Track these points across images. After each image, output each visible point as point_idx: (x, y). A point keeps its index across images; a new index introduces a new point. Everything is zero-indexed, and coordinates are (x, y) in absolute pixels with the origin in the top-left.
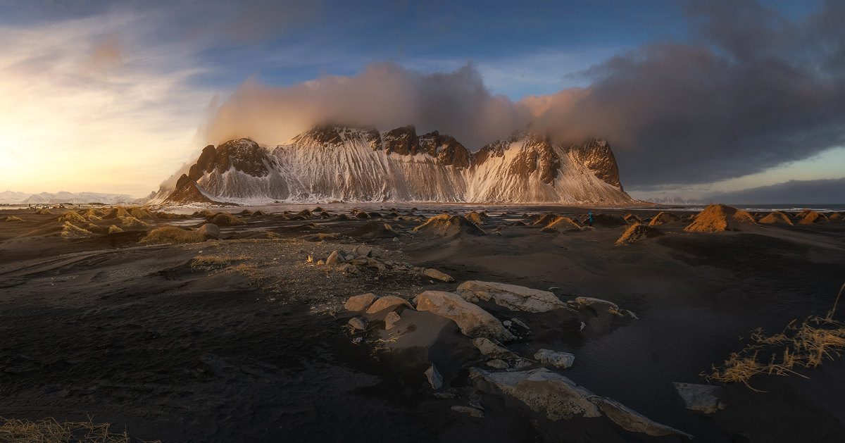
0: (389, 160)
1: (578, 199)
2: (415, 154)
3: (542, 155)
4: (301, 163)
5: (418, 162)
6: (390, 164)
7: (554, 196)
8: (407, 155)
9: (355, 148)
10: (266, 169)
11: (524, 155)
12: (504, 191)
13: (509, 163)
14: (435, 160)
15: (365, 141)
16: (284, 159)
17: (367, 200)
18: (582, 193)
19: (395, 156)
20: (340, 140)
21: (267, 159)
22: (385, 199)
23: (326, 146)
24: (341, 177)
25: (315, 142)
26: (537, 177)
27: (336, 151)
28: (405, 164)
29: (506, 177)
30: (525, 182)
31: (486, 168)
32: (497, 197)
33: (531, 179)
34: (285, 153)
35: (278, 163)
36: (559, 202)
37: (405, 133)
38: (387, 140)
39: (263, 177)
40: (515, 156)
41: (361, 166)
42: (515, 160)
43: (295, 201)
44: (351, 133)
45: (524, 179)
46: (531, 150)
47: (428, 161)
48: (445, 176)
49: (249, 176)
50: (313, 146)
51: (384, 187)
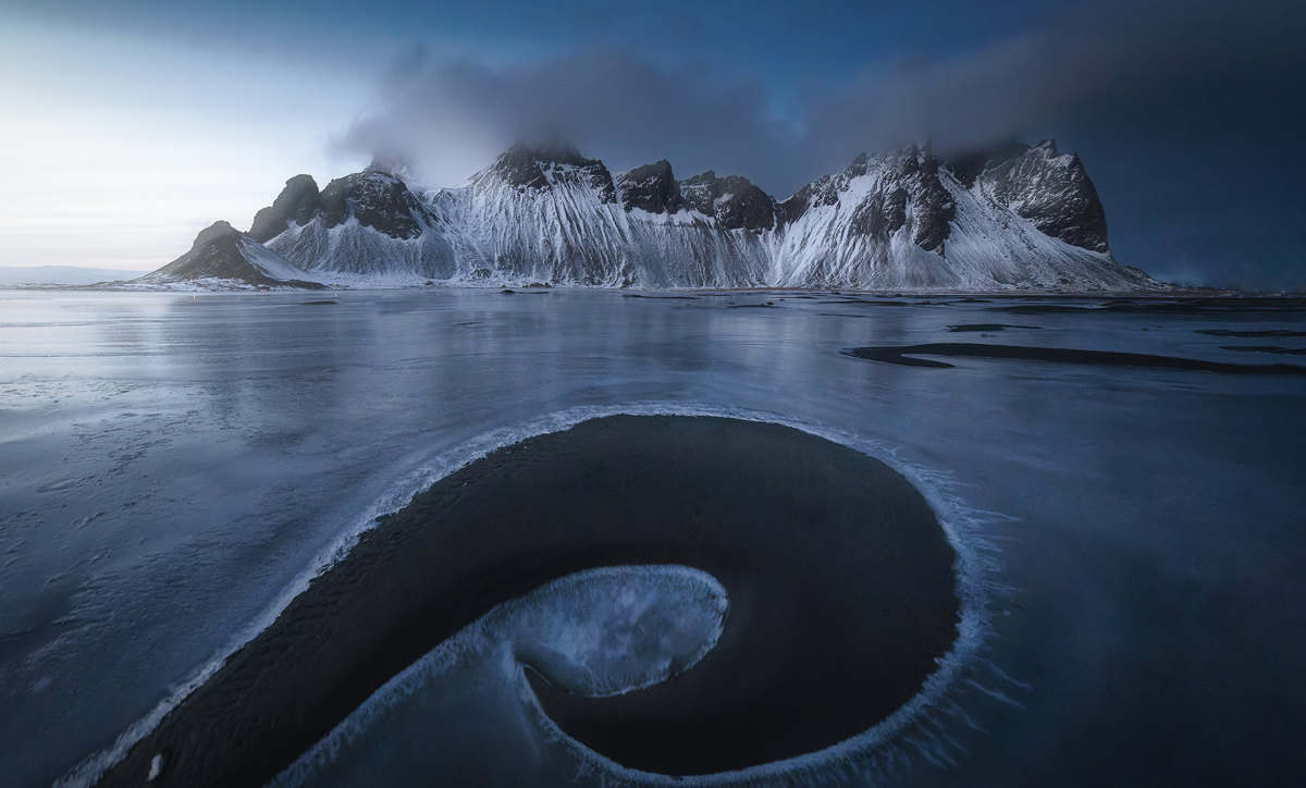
0: (630, 220)
1: (1000, 278)
2: (674, 211)
3: (918, 196)
4: (482, 218)
5: (681, 224)
6: (632, 228)
7: (947, 276)
8: (661, 213)
9: (571, 197)
10: (417, 227)
11: (879, 198)
12: (842, 265)
13: (849, 215)
14: (712, 221)
15: (587, 187)
16: (452, 211)
17: (593, 283)
18: (1010, 266)
19: (639, 214)
20: (546, 183)
21: (421, 209)
22: (626, 283)
23: (523, 191)
24: (548, 243)
25: (505, 185)
26: (907, 238)
27: (539, 200)
28: (658, 228)
29: (844, 241)
30: (884, 250)
31: (806, 226)
32: (827, 278)
33: (896, 242)
34: (454, 201)
35: (441, 217)
36: (960, 288)
37: (655, 176)
38: (624, 187)
39: (411, 240)
40: (860, 202)
41: (582, 228)
42: (860, 207)
43: (464, 282)
44: (563, 173)
45: (881, 244)
46: (892, 187)
47: (698, 223)
48: (731, 248)
49: (385, 236)
50: (500, 190)
51: (623, 265)
